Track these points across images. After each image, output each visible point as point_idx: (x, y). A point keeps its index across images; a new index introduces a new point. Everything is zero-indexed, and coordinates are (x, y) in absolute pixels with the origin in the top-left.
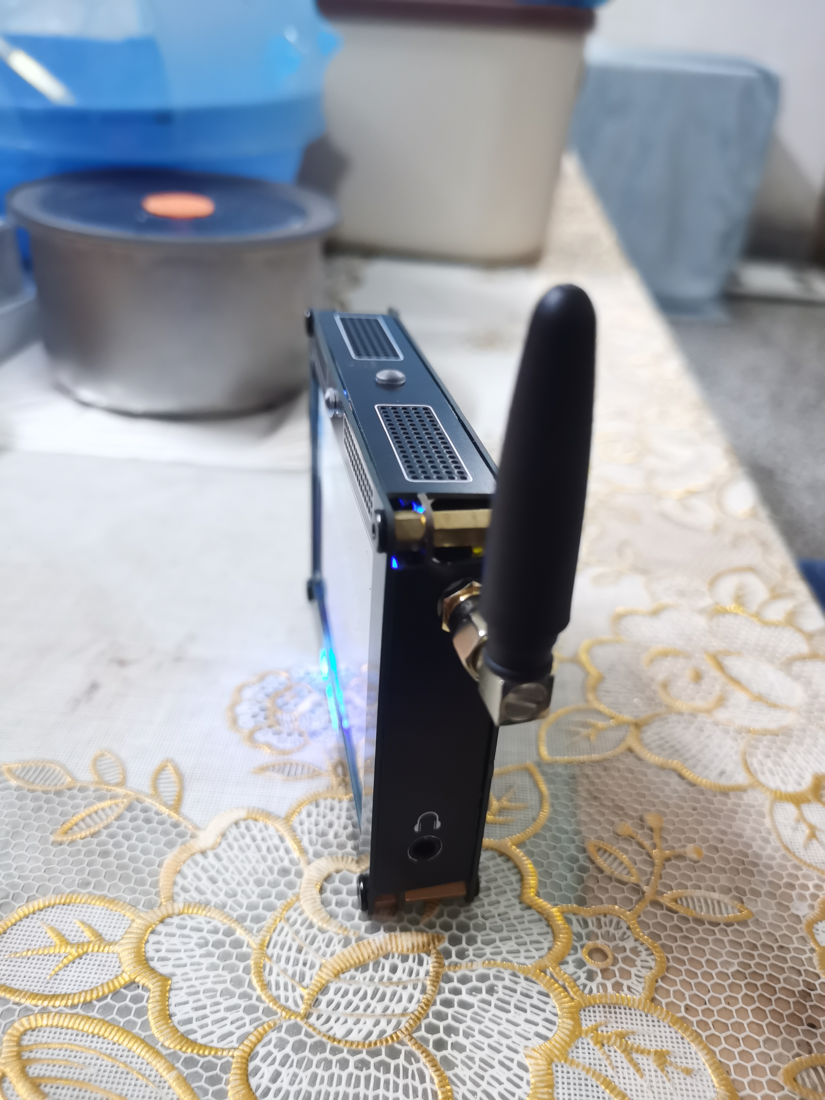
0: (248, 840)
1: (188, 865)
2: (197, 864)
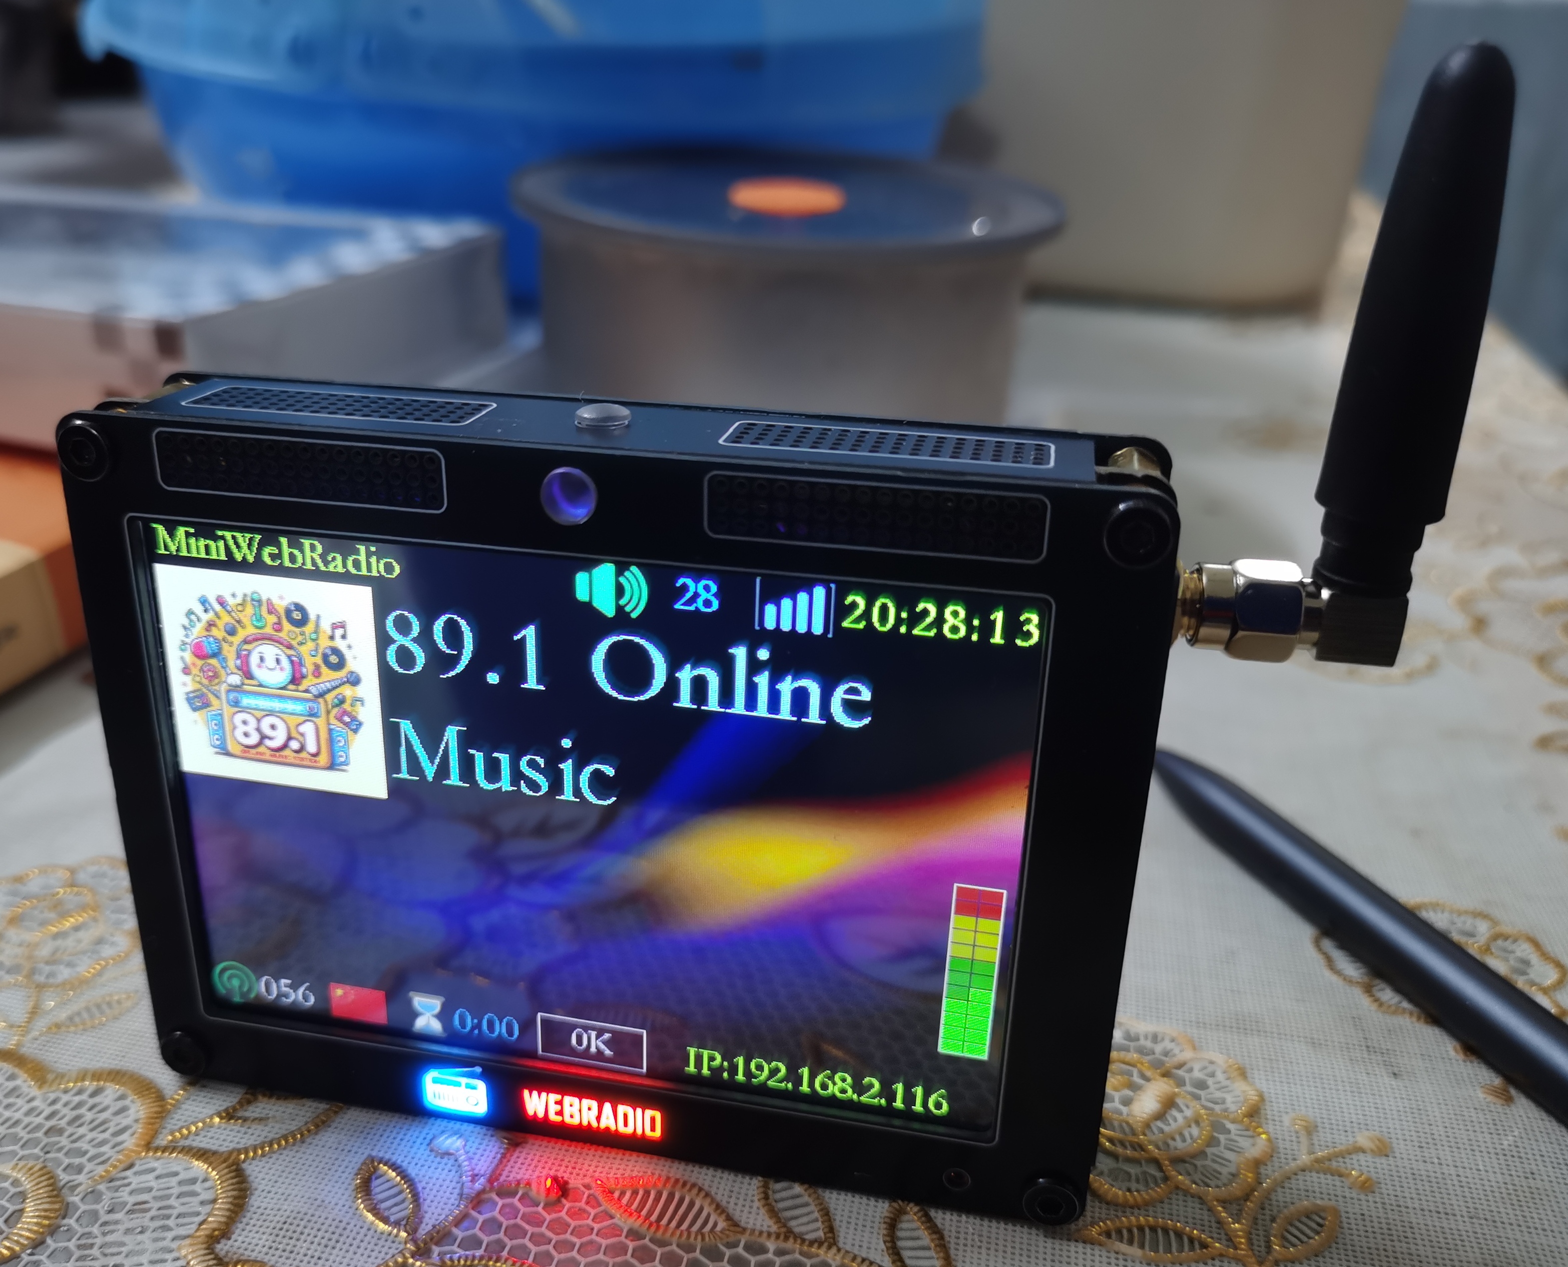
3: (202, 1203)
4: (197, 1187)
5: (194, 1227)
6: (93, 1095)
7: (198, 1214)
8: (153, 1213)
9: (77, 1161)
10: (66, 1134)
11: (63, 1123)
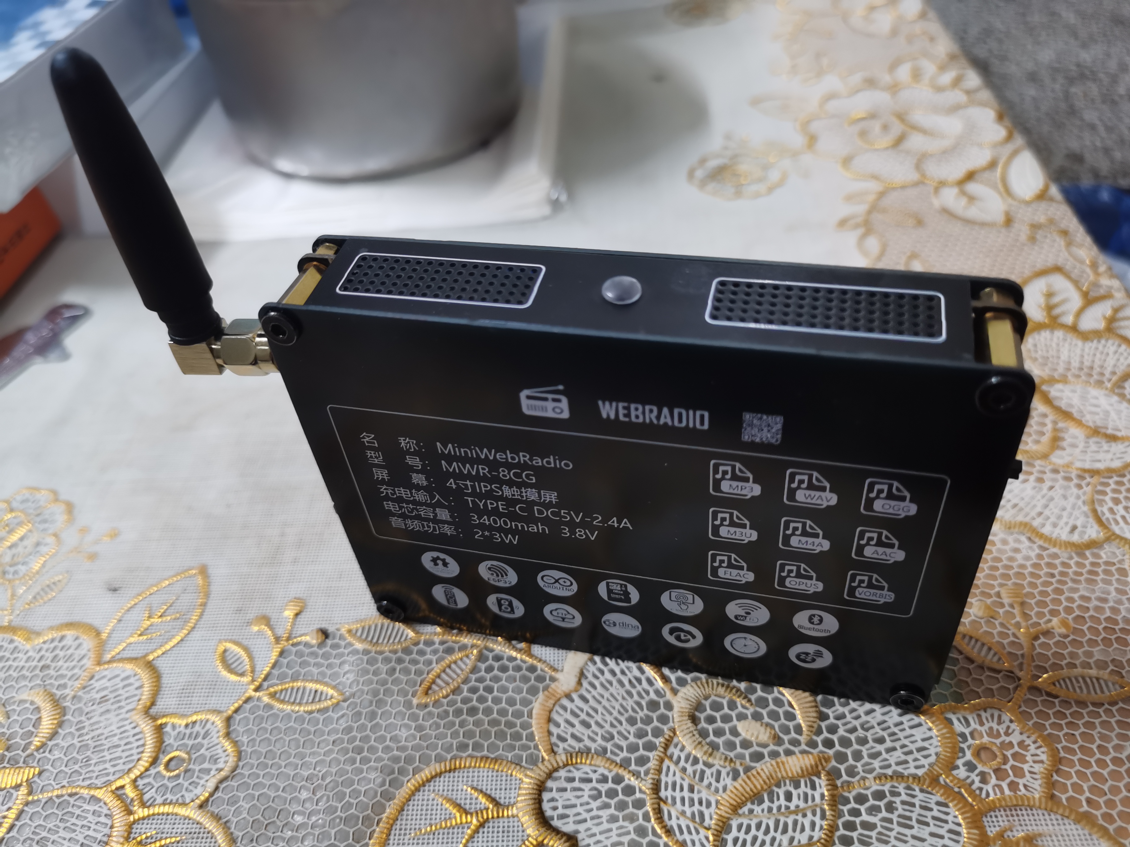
0: (608, 675)
1: (557, 712)
2: (565, 709)
3: (137, 689)
4: (132, 680)
5: (135, 703)
6: (60, 641)
7: (135, 695)
8: (112, 701)
9: (62, 682)
10: (52, 668)
11: (48, 662)
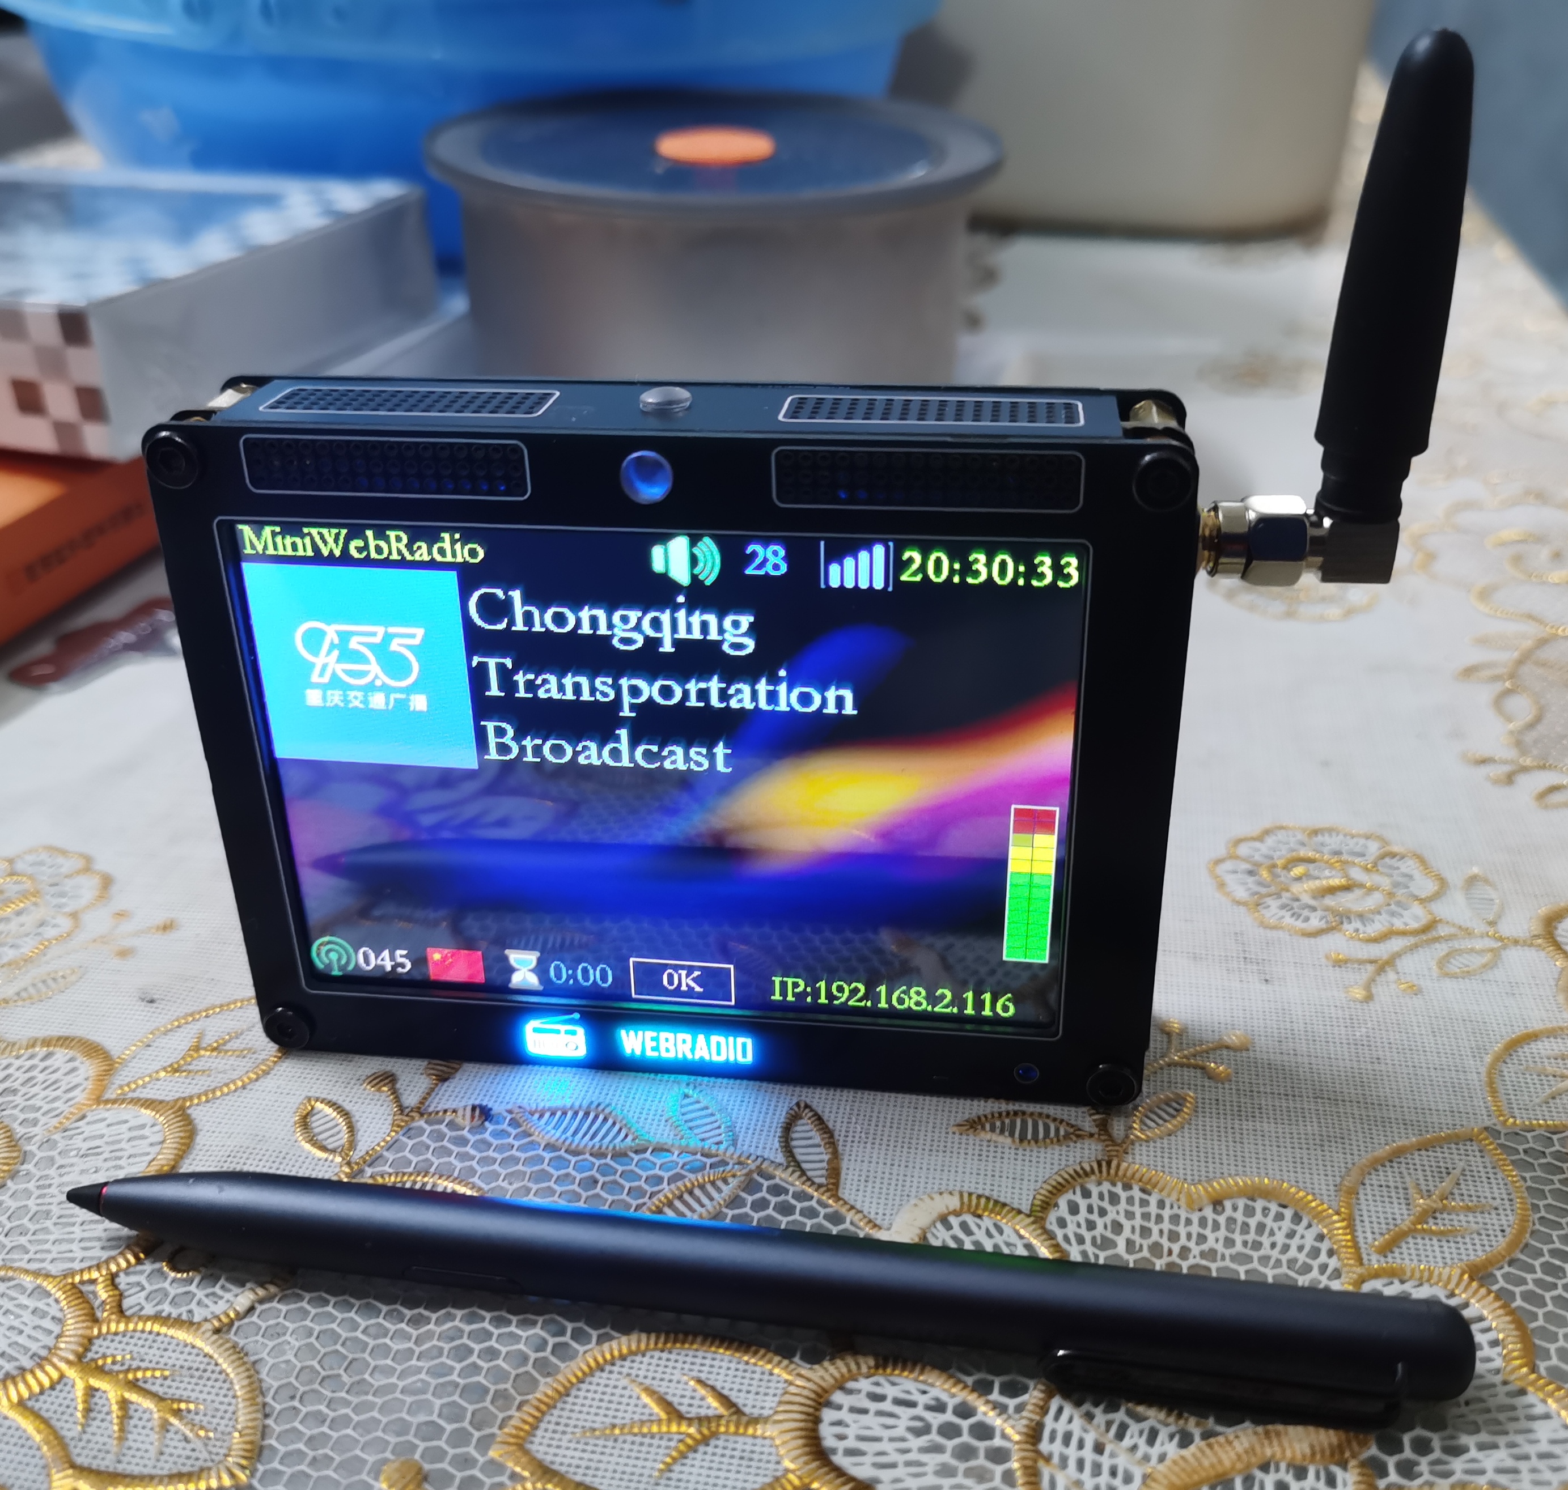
3: (151, 1145)
4: (146, 1132)
5: (145, 1164)
6: (43, 1059)
7: (148, 1154)
8: (105, 1155)
9: (31, 1116)
10: (20, 1094)
11: (16, 1085)
